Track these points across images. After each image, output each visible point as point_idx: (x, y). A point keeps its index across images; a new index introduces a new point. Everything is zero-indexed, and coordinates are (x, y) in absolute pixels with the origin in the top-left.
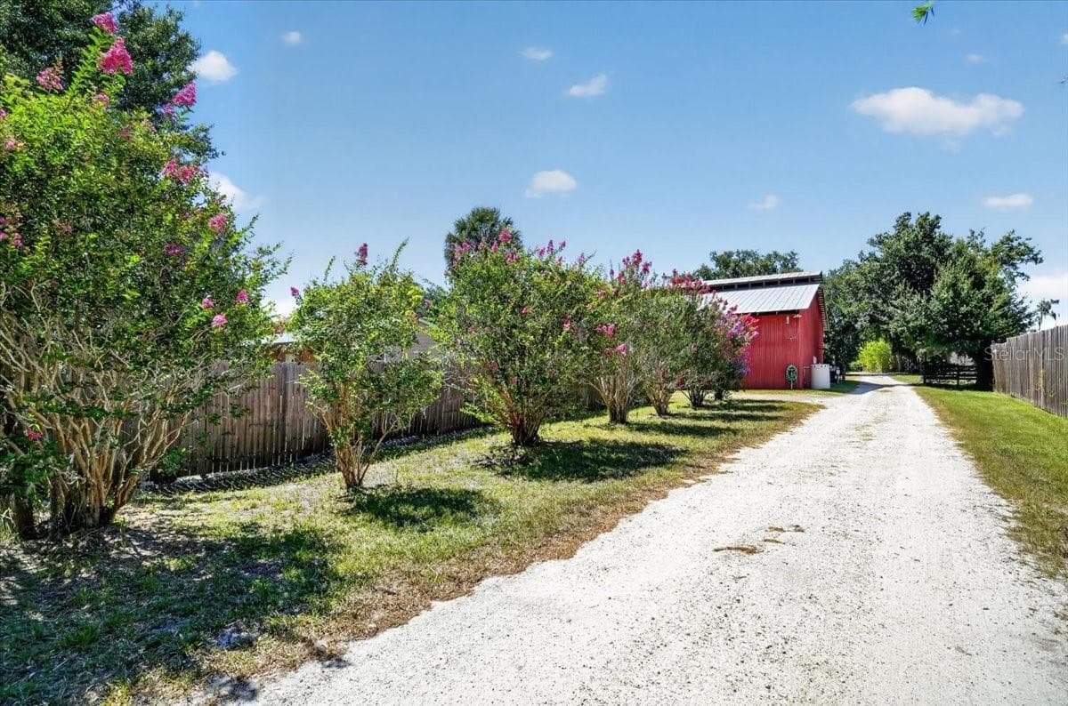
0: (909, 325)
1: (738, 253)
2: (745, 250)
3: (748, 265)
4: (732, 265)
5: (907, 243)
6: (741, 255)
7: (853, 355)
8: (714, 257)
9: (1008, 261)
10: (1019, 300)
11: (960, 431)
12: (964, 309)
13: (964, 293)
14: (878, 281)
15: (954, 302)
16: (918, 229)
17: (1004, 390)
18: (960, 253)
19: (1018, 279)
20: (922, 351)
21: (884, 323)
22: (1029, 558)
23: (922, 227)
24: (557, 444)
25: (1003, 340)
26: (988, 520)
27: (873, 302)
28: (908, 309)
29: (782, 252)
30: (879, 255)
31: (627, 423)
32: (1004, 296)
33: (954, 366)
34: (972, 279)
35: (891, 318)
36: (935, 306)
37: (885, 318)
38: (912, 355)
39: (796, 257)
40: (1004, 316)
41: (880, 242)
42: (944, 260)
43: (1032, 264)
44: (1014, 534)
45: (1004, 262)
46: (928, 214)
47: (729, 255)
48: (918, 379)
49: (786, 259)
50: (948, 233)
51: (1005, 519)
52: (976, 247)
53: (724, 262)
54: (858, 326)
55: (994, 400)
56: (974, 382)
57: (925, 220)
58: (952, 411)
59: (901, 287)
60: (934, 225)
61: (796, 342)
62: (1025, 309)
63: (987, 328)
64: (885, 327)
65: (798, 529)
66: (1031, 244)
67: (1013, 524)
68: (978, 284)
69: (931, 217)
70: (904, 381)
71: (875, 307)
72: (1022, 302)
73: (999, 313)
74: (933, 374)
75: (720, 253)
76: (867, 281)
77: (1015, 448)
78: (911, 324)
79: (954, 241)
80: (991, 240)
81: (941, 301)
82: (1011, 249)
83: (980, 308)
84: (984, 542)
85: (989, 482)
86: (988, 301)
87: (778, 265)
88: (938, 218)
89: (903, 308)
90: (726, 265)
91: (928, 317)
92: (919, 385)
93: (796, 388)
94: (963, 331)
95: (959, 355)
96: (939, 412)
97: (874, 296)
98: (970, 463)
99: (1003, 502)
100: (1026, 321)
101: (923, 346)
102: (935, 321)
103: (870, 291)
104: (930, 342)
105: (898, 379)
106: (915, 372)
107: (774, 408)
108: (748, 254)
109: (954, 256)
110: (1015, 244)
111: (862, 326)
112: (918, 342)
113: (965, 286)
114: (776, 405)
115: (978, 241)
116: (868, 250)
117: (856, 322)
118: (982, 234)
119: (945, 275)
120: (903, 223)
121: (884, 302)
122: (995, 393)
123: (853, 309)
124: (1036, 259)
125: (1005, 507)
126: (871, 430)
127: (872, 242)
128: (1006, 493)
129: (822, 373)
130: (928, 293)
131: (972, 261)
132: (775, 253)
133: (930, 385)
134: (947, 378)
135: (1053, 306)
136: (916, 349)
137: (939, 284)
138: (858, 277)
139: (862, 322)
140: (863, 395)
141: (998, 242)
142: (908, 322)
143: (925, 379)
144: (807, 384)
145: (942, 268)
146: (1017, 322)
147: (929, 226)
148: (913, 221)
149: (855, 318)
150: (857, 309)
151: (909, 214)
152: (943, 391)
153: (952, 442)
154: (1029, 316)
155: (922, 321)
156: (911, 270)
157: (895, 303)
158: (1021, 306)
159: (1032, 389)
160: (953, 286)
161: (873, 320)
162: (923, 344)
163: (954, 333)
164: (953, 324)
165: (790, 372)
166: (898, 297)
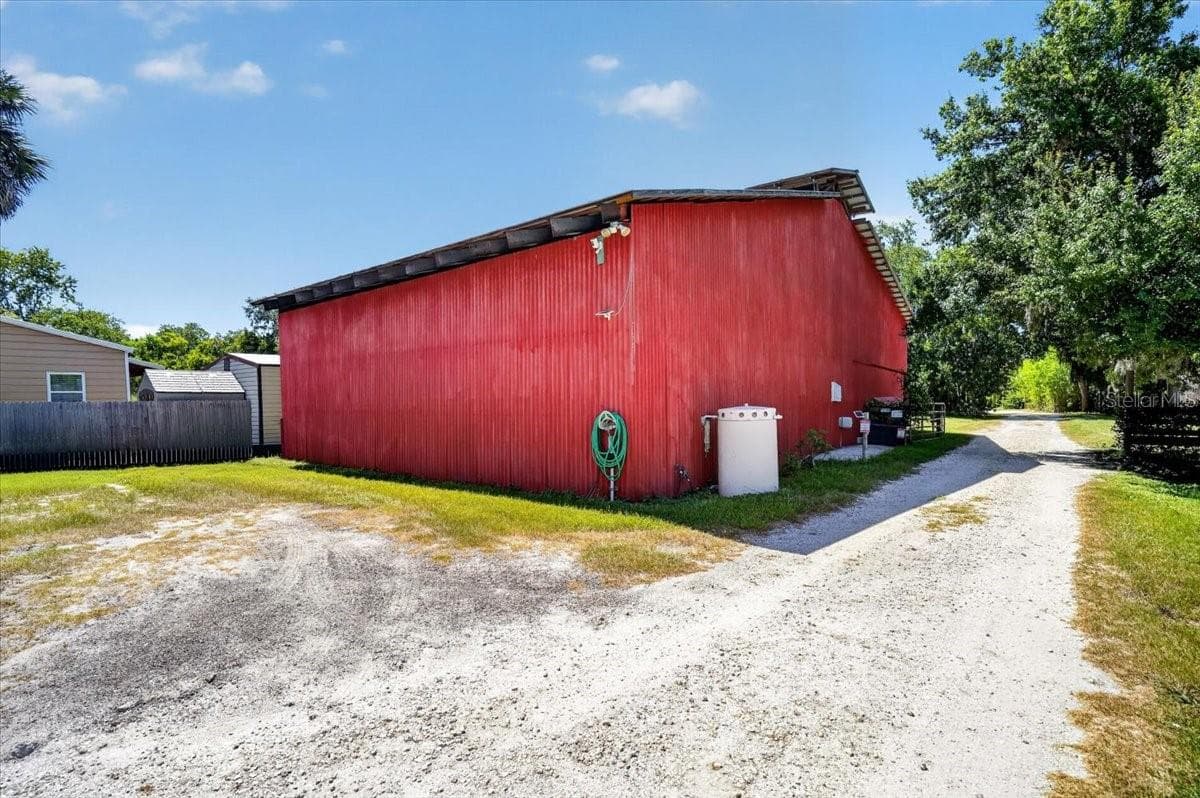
0: (1074, 275)
20: (1122, 367)
104: (1148, 334)
112: (1107, 337)
142: (1071, 267)
162: (1123, 341)
165: (602, 434)
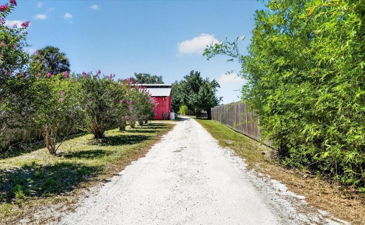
1: (144, 74)
2: (146, 73)
3: (147, 78)
4: (142, 78)
5: (193, 79)
6: (145, 75)
7: (178, 110)
8: (136, 74)
9: (214, 87)
10: (216, 97)
11: (207, 129)
12: (205, 98)
13: (205, 94)
14: (186, 89)
15: (203, 97)
16: (195, 75)
17: (214, 120)
18: (204, 83)
19: (216, 91)
21: (188, 101)
22: (221, 147)
23: (196, 75)
24: (111, 137)
25: (213, 107)
26: (215, 143)
27: (185, 95)
28: (193, 98)
29: (158, 76)
30: (186, 81)
31: (126, 131)
32: (213, 96)
33: (203, 113)
34: (207, 91)
35: (189, 100)
36: (199, 97)
37: (188, 100)
38: (193, 110)
39: (162, 78)
40: (213, 101)
41: (187, 78)
42: (201, 85)
43: (218, 87)
44: (219, 144)
45: (213, 87)
46: (198, 72)
47: (141, 74)
48: (195, 117)
49: (159, 78)
50: (202, 77)
51: (217, 143)
52: (208, 82)
53: (139, 77)
54: (181, 101)
55: (212, 122)
56: (207, 118)
57: (197, 73)
58: (204, 125)
59: (191, 91)
60: (199, 75)
61: (166, 106)
62: (217, 99)
63: (210, 104)
64: (188, 102)
65: (186, 147)
66: (218, 83)
67: (218, 143)
68: (208, 92)
69: (198, 73)
70: (192, 117)
71: (185, 96)
72: (217, 98)
73: (212, 100)
74: (199, 116)
75: (138, 74)
76: (183, 89)
77: (217, 132)
78: (194, 102)
79: (203, 80)
80: (211, 81)
81: (201, 96)
82: (215, 83)
83: (209, 98)
84: (215, 146)
85: (214, 138)
86: (210, 96)
87: (156, 80)
88: (200, 73)
89: (192, 97)
90: (140, 78)
91: (198, 100)
92: (195, 119)
93: (166, 120)
94: (205, 104)
95: (204, 110)
96: (202, 125)
97: (185, 93)
98: (210, 135)
99: (217, 140)
100: (217, 102)
101: (196, 108)
102: (199, 101)
103: (184, 91)
104: (198, 107)
105: (190, 117)
106: (194, 115)
107: (163, 125)
108: (147, 75)
109: (203, 84)
110: (215, 82)
111: (182, 102)
113: (206, 92)
114: (163, 124)
115: (208, 80)
116: (184, 79)
117: (180, 100)
118: (209, 79)
119: (201, 89)
120: (192, 73)
121: (188, 95)
122: (212, 120)
123: (180, 96)
124: (219, 87)
125: (217, 141)
126: (190, 130)
127: (184, 77)
128: (217, 139)
129: (173, 115)
130: (198, 93)
131: (207, 86)
132: (155, 75)
133: (198, 118)
134: (201, 117)
135: (222, 98)
136: (195, 109)
137: (200, 91)
138: (181, 87)
139: (182, 101)
140: (184, 121)
141: (212, 81)
143: (197, 117)
144: (169, 119)
145: (201, 87)
146: (216, 103)
147: (198, 75)
148: (194, 73)
149: (180, 99)
150: (181, 96)
151: (193, 71)
152: (201, 120)
153: (206, 131)
154: (218, 101)
155: (196, 101)
156: (194, 86)
157: (190, 96)
158: (216, 98)
159: (219, 120)
160: (203, 92)
161: (185, 100)
163: (203, 105)
164: (203, 102)
165: (164, 115)
166: (191, 94)
